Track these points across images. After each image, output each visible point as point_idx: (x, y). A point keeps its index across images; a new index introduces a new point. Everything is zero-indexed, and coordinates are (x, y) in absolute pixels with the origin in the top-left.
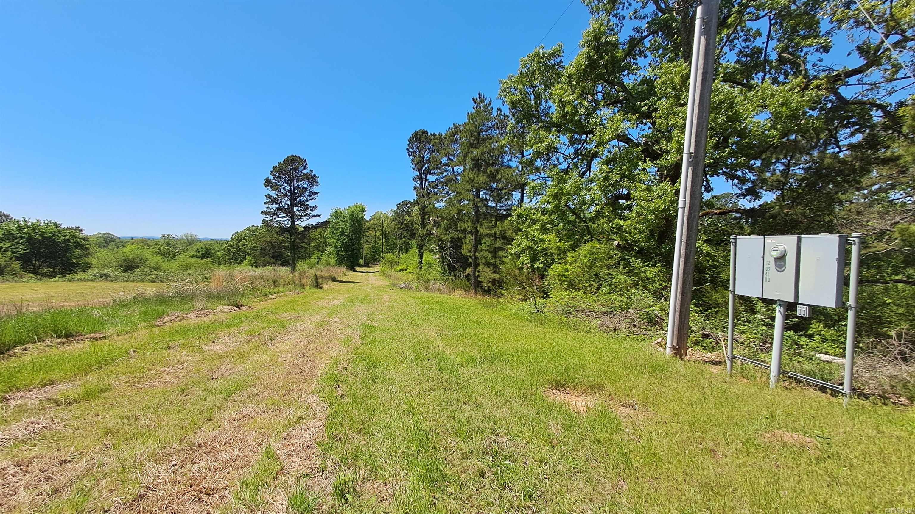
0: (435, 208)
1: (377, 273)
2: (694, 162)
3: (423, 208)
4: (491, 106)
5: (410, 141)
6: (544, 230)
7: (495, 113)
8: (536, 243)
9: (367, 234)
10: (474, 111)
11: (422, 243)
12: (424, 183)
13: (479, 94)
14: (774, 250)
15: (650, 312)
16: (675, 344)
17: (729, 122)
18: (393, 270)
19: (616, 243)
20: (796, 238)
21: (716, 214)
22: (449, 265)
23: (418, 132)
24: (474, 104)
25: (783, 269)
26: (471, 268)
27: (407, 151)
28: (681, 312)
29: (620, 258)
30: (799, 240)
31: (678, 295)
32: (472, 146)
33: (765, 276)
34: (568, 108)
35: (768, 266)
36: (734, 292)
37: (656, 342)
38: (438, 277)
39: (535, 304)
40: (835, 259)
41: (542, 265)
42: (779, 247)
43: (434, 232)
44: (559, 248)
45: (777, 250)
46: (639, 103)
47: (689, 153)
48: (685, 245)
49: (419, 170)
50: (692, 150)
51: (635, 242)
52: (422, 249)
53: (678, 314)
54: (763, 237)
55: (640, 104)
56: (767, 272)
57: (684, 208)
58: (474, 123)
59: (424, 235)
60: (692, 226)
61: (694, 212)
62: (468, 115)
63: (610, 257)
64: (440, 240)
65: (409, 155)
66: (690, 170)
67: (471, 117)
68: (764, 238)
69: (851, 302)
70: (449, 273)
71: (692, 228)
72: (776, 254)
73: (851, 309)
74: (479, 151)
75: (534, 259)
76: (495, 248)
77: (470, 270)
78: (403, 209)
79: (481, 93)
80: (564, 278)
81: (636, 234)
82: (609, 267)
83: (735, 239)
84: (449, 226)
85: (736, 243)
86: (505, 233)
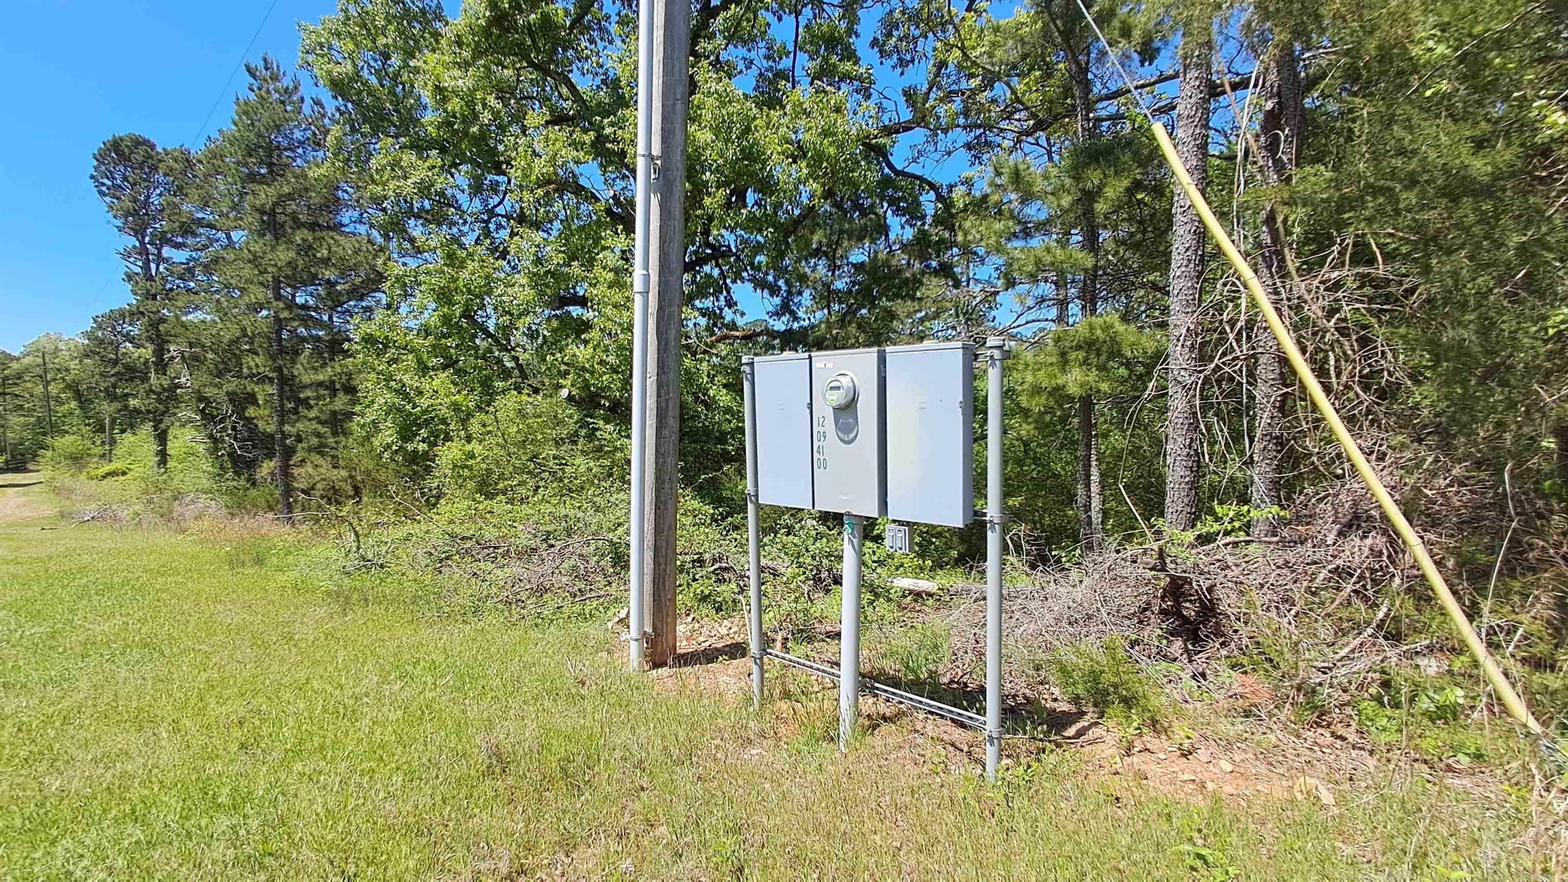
0: (184, 325)
1: (36, 488)
2: (661, 182)
3: (156, 323)
4: (300, 94)
5: (100, 158)
6: (423, 369)
7: (307, 109)
8: (406, 397)
9: (17, 390)
10: (252, 96)
11: (161, 407)
12: (153, 266)
13: (265, 60)
14: (831, 388)
15: (616, 540)
16: (648, 629)
17: (744, 159)
18: (83, 476)
19: (564, 393)
20: (876, 355)
21: (737, 337)
22: (232, 455)
23: (122, 140)
24: (253, 81)
25: (852, 435)
26: (275, 460)
27: (91, 184)
28: (656, 550)
29: (576, 423)
30: (882, 361)
31: (647, 509)
32: (252, 177)
33: (816, 455)
34: (455, 105)
35: (822, 430)
36: (757, 496)
37: (617, 619)
38: (205, 483)
39: (358, 548)
40: (958, 405)
41: (425, 445)
42: (841, 378)
43: (183, 380)
44: (456, 406)
45: (838, 388)
46: (598, 118)
47: (650, 157)
48: (655, 386)
49: (139, 232)
50: (656, 150)
51: (602, 389)
52: (161, 421)
53: (652, 554)
54: (806, 355)
55: (602, 121)
56: (821, 443)
57: (646, 293)
58: (252, 124)
59: (164, 389)
60: (667, 339)
61: (670, 305)
62: (237, 102)
63: (560, 423)
64: (201, 399)
65: (102, 193)
66: (655, 202)
67: (246, 110)
68: (810, 358)
69: (992, 510)
70: (235, 473)
71: (666, 344)
72: (837, 398)
73: (993, 528)
74: (271, 191)
75: (406, 434)
76: (334, 413)
77: (272, 464)
78: (114, 328)
79: (270, 58)
80: (466, 473)
81: (605, 373)
82: (557, 443)
83: (751, 364)
84: (221, 366)
85: (753, 374)
86: (350, 379)
